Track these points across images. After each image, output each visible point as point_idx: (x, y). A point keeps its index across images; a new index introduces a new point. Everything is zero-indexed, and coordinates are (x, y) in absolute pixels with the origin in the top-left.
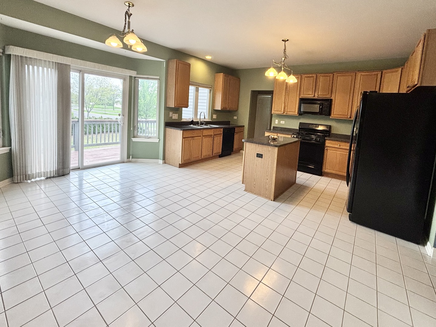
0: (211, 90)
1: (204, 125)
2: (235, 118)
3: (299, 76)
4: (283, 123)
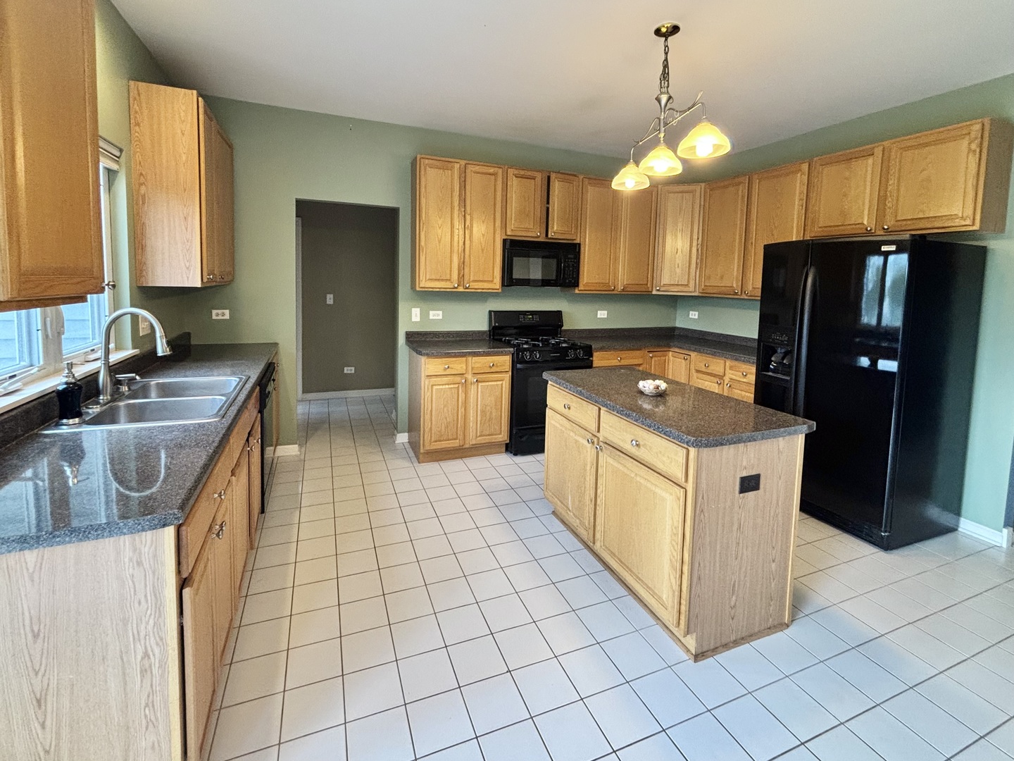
0: (111, 173)
2: (221, 315)
3: (496, 169)
4: (438, 318)
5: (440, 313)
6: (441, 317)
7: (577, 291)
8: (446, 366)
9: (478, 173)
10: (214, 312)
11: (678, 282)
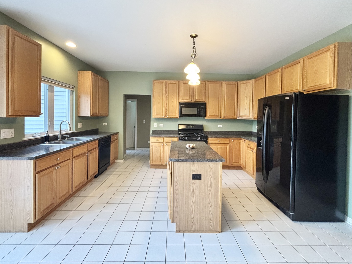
0: (73, 91)
1: (67, 139)
2: (105, 124)
3: (177, 82)
4: (162, 126)
5: (163, 125)
6: (163, 126)
7: (206, 118)
8: (157, 140)
9: (171, 83)
10: (104, 123)
11: (246, 115)
